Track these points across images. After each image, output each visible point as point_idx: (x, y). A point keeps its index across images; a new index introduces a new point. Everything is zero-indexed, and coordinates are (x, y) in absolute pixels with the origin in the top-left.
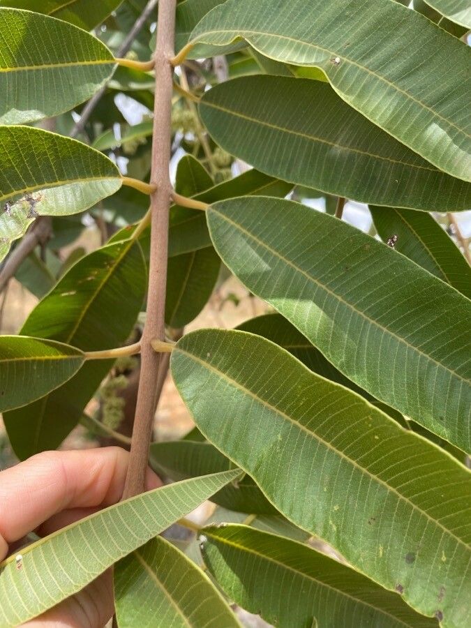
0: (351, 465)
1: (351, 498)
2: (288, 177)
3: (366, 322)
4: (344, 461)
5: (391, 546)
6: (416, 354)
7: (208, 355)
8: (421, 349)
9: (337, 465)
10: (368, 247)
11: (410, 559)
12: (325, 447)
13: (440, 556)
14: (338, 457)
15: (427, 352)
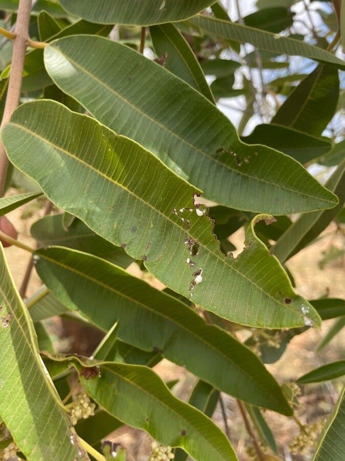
0: (103, 177)
1: (102, 197)
2: (105, 22)
3: (141, 115)
4: (100, 175)
5: (123, 224)
6: (170, 134)
7: (26, 122)
8: (173, 131)
9: (95, 178)
10: (141, 63)
11: (134, 230)
12: (89, 168)
13: (150, 225)
14: (96, 173)
15: (176, 133)
